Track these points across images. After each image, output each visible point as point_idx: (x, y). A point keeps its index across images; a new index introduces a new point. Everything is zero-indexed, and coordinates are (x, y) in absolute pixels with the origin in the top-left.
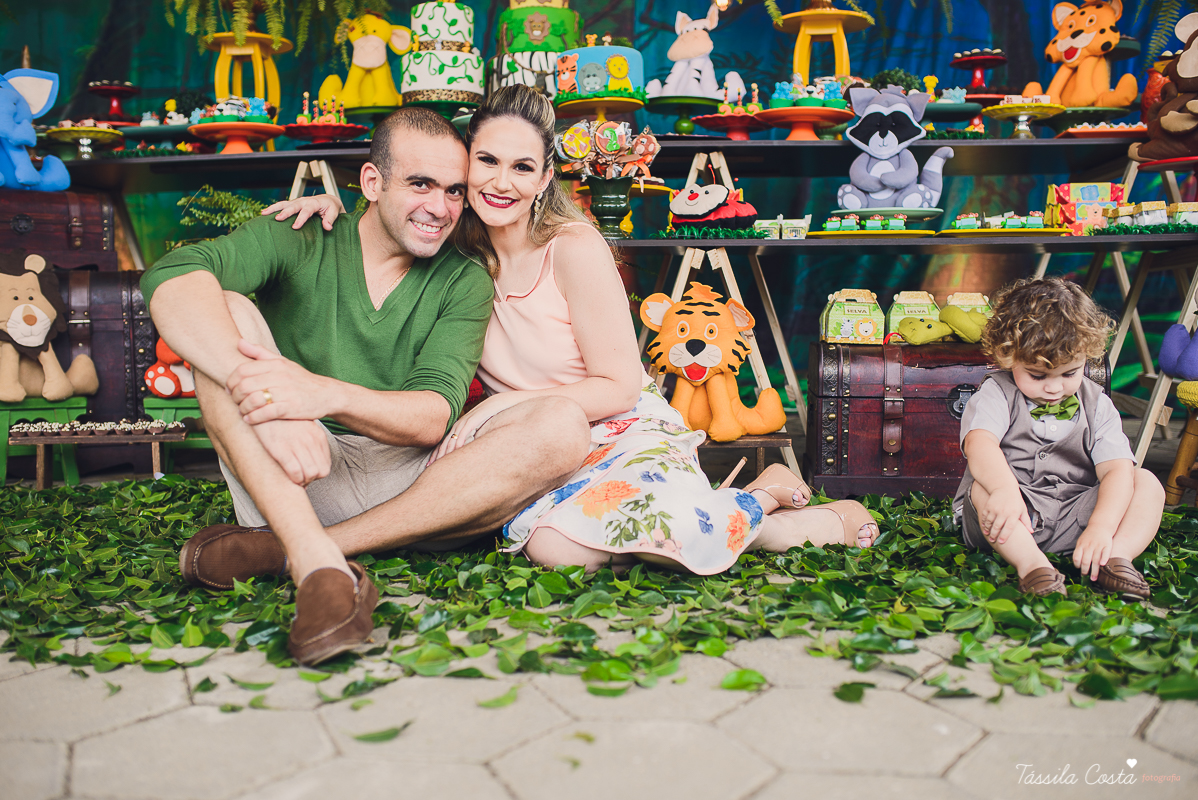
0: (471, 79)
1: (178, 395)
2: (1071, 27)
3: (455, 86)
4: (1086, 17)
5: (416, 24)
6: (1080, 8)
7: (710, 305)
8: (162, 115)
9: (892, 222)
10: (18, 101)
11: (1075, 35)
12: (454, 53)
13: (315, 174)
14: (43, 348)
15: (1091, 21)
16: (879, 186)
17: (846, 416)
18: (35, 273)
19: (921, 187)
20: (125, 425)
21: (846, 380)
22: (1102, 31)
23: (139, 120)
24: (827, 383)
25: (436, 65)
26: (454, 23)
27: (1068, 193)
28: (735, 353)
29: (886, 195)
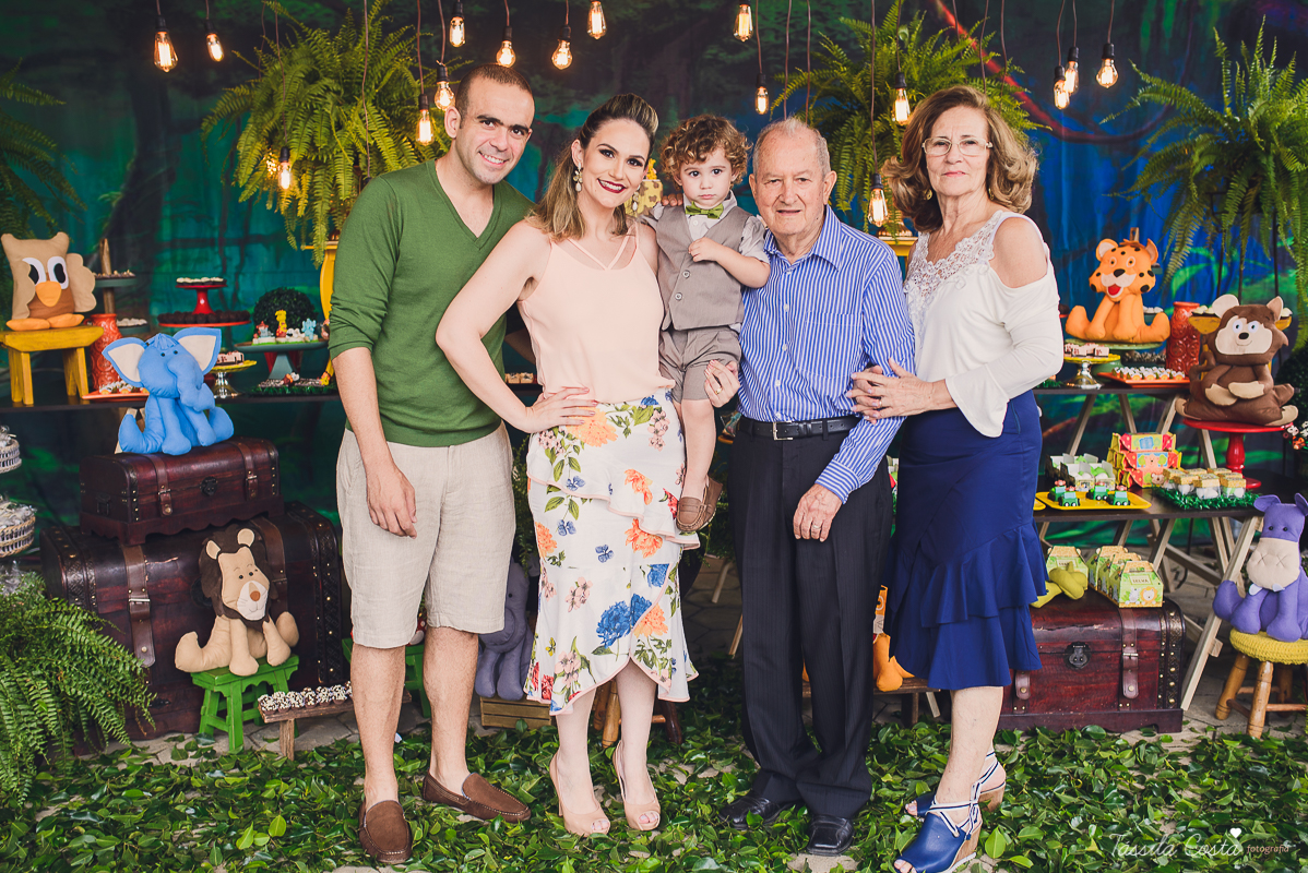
2: (1112, 263)
4: (1127, 258)
6: (1120, 246)
11: (1118, 273)
14: (265, 619)
15: (1131, 262)
18: (247, 546)
22: (1142, 275)
23: (251, 339)
27: (1129, 442)
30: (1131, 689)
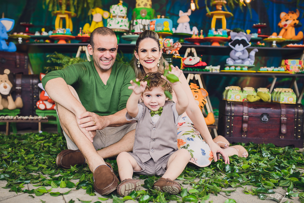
0: (126, 26)
1: (46, 109)
2: (285, 18)
3: (122, 28)
4: (289, 16)
5: (111, 11)
6: (287, 14)
7: (196, 89)
8: (41, 32)
9: (244, 68)
10: (3, 27)
11: (287, 21)
12: (121, 19)
13: (84, 50)
14: (9, 95)
15: (291, 17)
16: (238, 59)
17: (233, 121)
18: (7, 74)
19: (249, 59)
20: (31, 117)
21: (233, 111)
22: (294, 20)
23: (34, 33)
24: (228, 112)
25: (117, 22)
26: (122, 11)
27: (287, 62)
28: (203, 103)
29: (240, 61)
30: (284, 130)
